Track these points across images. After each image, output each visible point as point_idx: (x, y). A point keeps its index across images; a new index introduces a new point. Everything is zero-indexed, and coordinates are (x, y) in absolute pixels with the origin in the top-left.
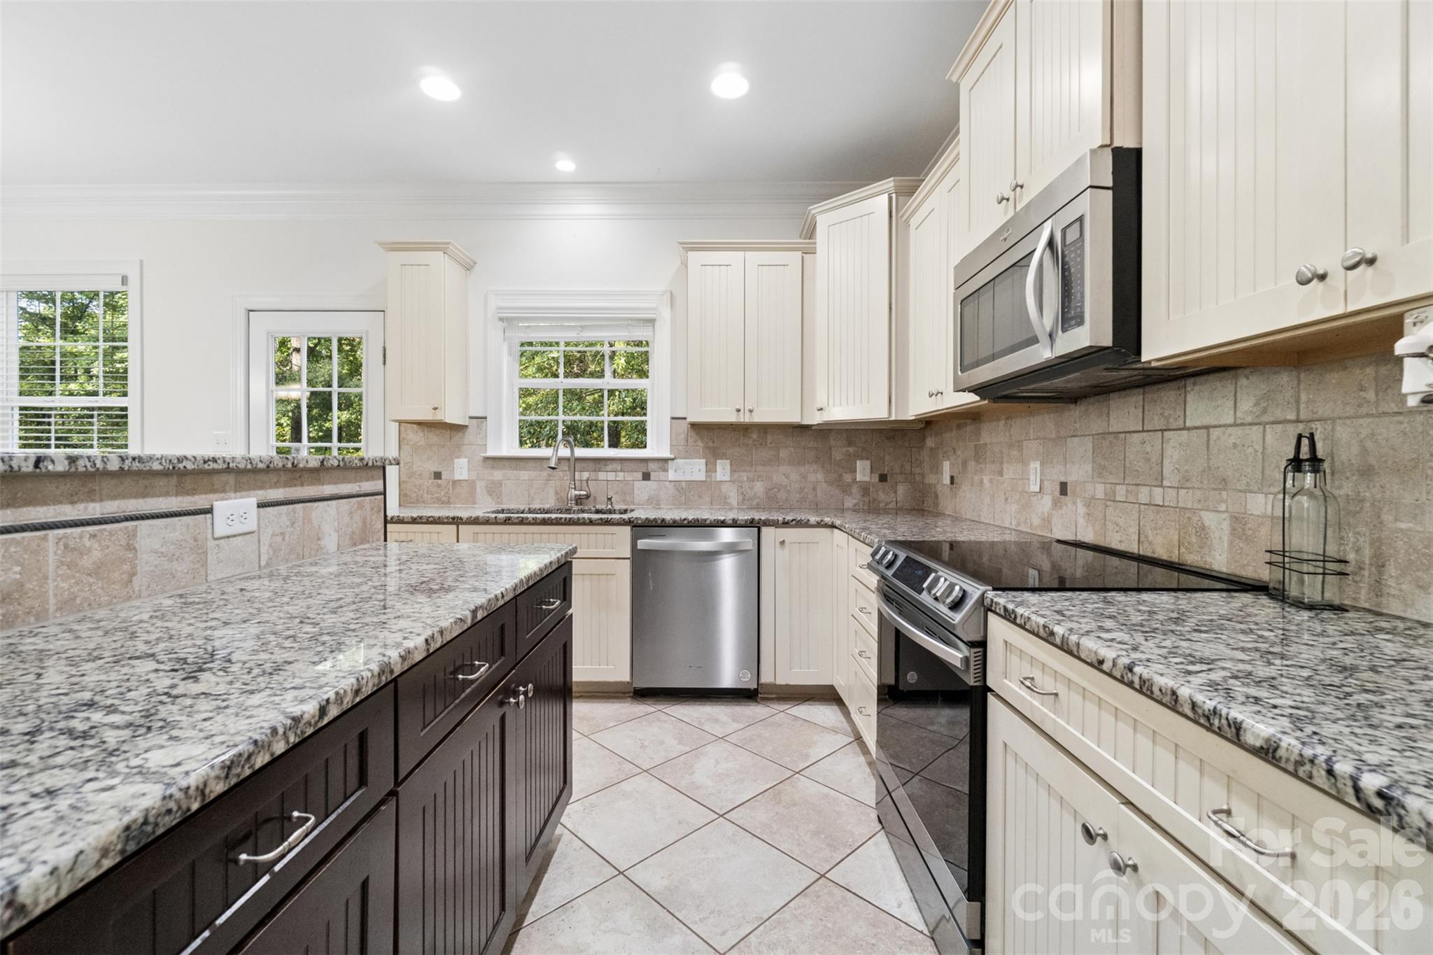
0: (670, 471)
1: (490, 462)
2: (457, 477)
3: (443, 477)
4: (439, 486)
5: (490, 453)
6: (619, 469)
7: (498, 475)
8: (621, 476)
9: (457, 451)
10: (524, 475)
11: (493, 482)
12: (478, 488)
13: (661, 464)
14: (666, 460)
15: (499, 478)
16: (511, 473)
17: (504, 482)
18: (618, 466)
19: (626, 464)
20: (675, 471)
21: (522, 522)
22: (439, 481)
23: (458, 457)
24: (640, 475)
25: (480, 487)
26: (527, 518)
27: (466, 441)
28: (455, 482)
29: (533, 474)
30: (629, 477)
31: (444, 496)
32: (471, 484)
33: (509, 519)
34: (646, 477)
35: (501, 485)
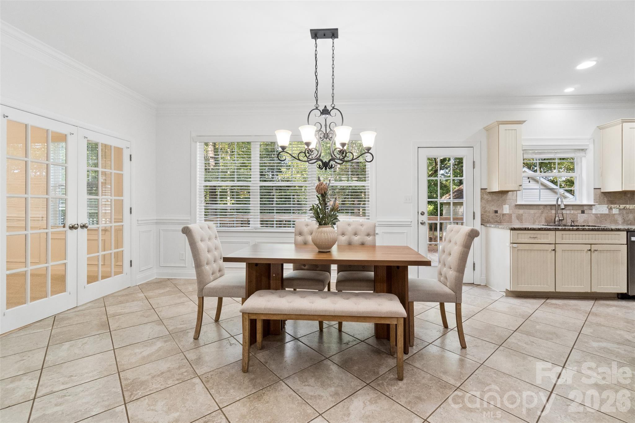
0: (593, 210)
1: (518, 206)
2: (505, 212)
3: (498, 212)
4: (497, 216)
5: (519, 203)
6: (571, 209)
7: (521, 211)
8: (572, 212)
9: (504, 202)
10: (532, 211)
11: (519, 214)
12: (513, 217)
13: (589, 207)
14: (591, 206)
15: (522, 213)
16: (526, 211)
17: (523, 214)
18: (571, 208)
19: (574, 207)
20: (596, 210)
21: (584, 230)
22: (497, 214)
23: (505, 205)
24: (580, 212)
25: (514, 217)
26: (586, 228)
27: (508, 198)
28: (503, 215)
29: (536, 211)
30: (576, 212)
31: (499, 220)
32: (510, 215)
33: (578, 229)
34: (583, 212)
35: (522, 216)
